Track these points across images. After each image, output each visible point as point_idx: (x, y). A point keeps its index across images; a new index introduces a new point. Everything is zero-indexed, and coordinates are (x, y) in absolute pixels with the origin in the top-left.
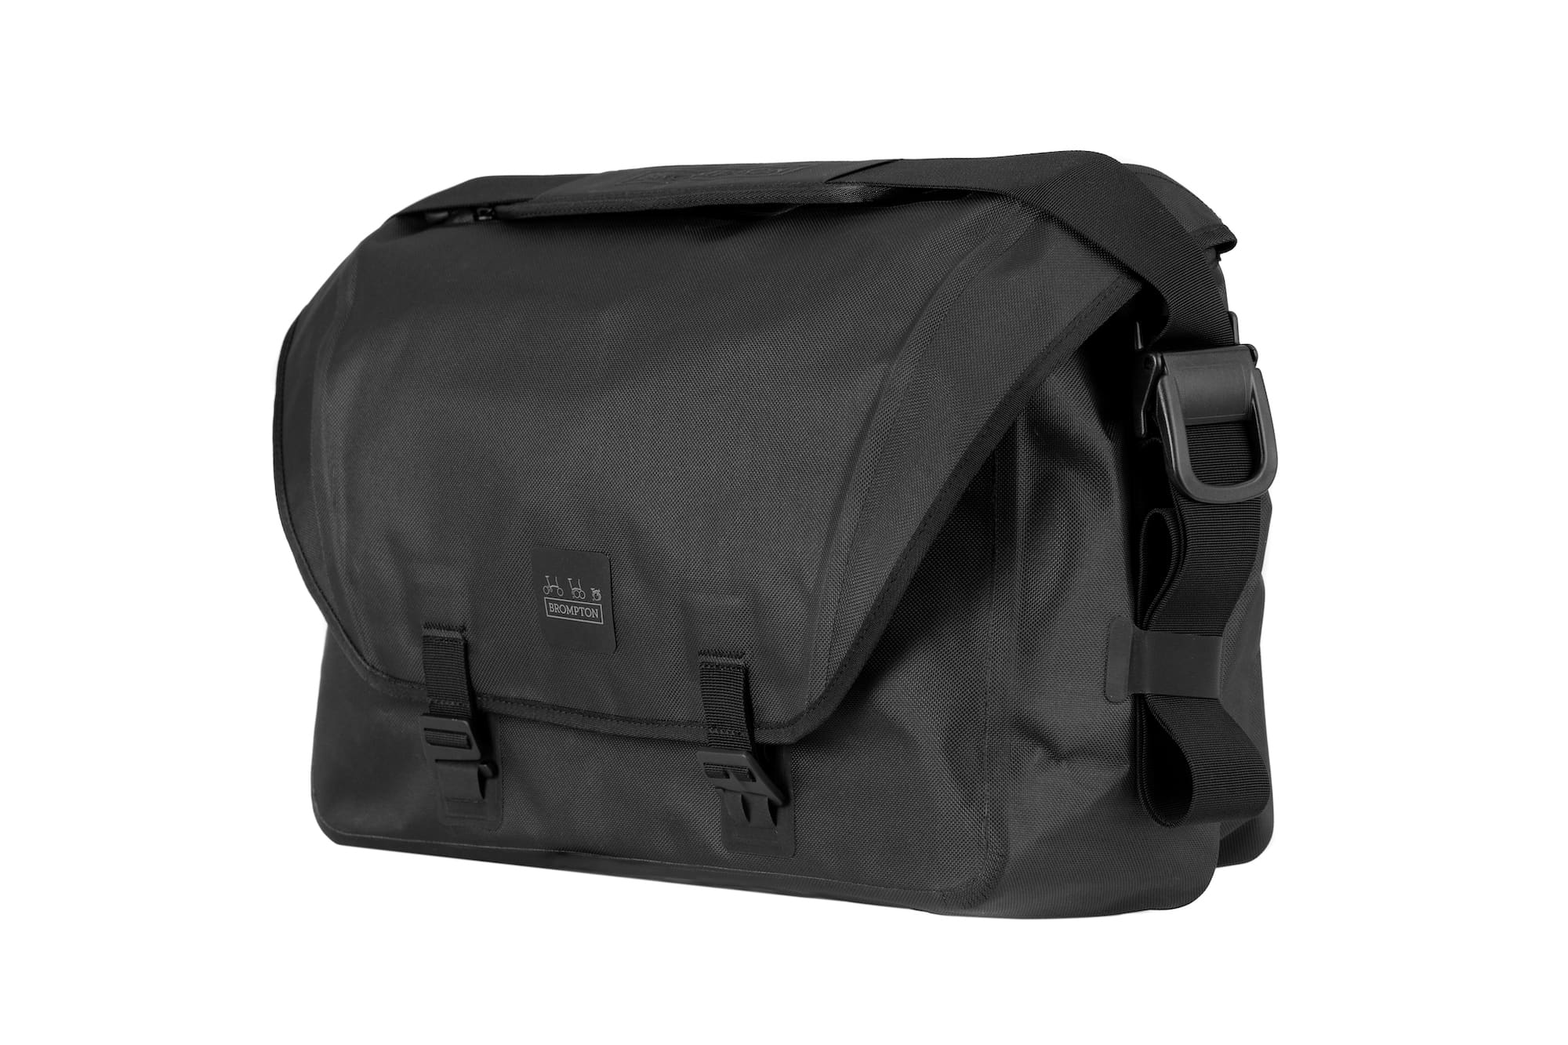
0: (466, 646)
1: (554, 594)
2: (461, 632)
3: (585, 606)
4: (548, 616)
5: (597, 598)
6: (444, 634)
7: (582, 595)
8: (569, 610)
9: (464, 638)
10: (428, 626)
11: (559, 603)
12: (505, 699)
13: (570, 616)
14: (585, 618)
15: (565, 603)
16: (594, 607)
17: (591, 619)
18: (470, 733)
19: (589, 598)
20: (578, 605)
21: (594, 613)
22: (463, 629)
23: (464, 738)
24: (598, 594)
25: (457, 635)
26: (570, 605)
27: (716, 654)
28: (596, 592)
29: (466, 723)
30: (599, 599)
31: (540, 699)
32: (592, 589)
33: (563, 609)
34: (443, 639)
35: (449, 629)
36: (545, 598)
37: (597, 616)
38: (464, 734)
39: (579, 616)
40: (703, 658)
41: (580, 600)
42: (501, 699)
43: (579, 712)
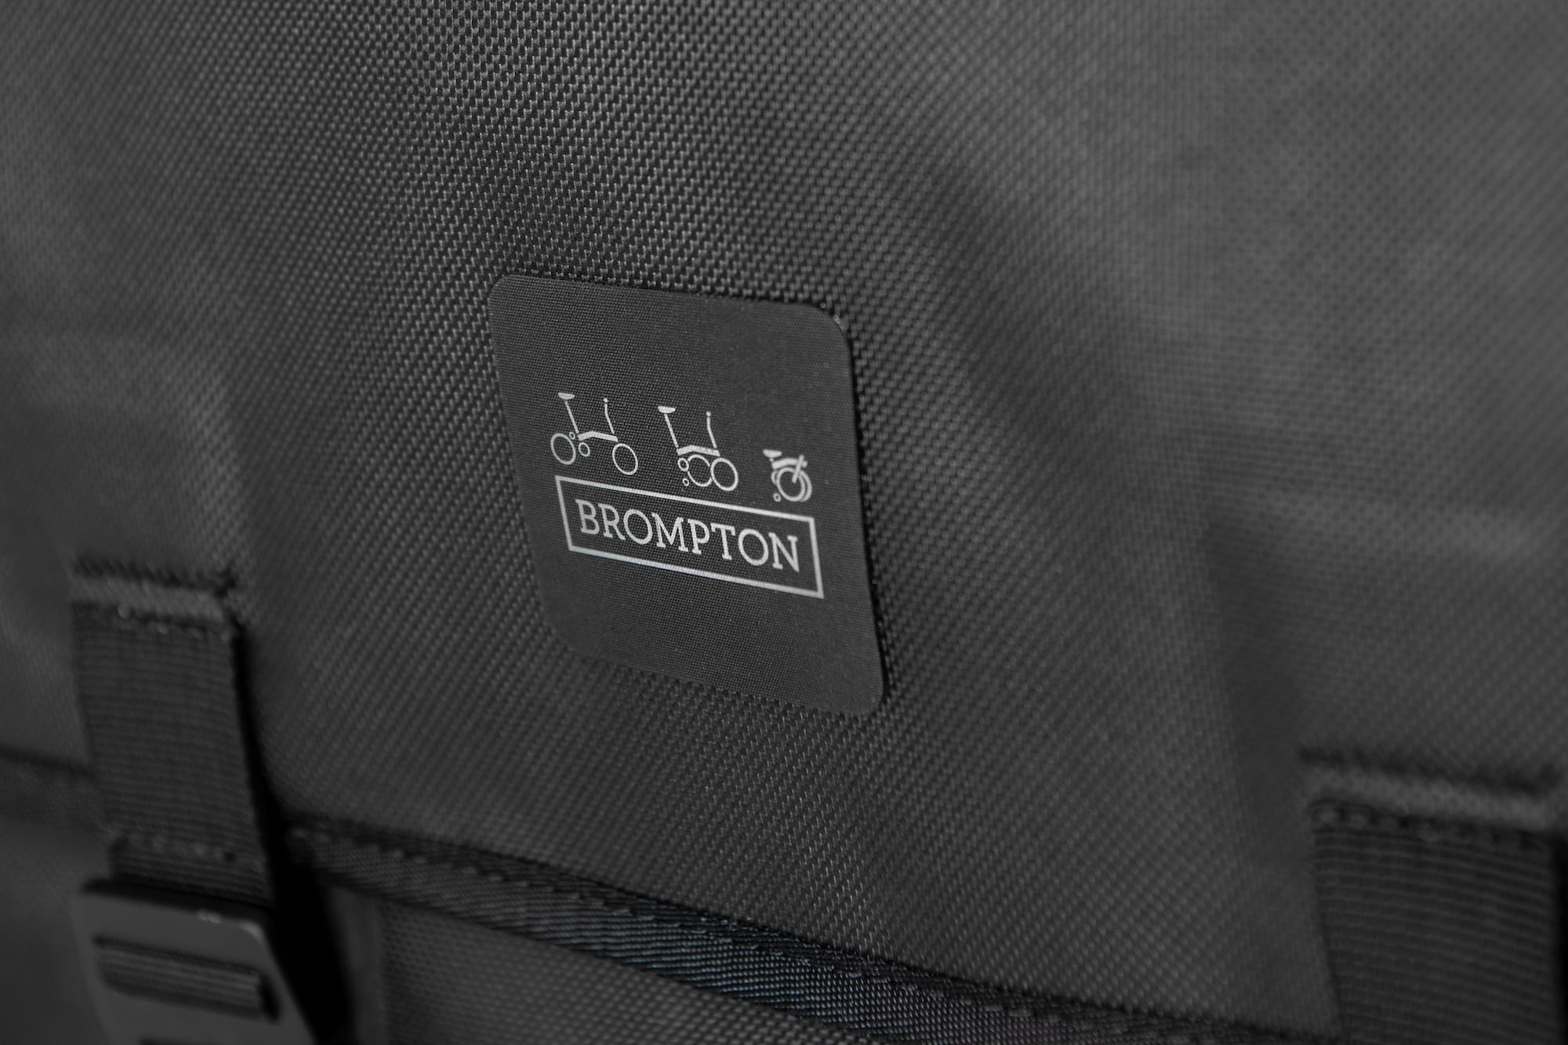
0: (243, 649)
1: (598, 462)
2: (220, 593)
3: (741, 521)
4: (572, 548)
5: (794, 489)
6: (151, 598)
7: (724, 474)
8: (664, 533)
9: (233, 619)
10: (93, 566)
11: (623, 502)
12: (410, 845)
13: (670, 554)
14: (738, 567)
15: (648, 505)
16: (783, 528)
17: (766, 573)
18: (267, 962)
19: (757, 488)
20: (707, 515)
21: (778, 550)
22: (225, 584)
23: (247, 985)
24: (799, 475)
25: (203, 605)
26: (670, 512)
27: (1394, 766)
28: (781, 464)
29: (254, 930)
30: (805, 495)
31: (544, 853)
32: (771, 454)
33: (638, 527)
34: (148, 618)
35: (172, 580)
36: (558, 479)
37: (794, 563)
38: (247, 969)
39: (711, 555)
40: (1322, 780)
41: (713, 493)
42: (385, 840)
43: (717, 922)
